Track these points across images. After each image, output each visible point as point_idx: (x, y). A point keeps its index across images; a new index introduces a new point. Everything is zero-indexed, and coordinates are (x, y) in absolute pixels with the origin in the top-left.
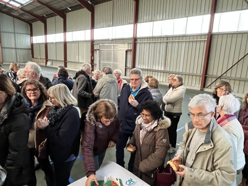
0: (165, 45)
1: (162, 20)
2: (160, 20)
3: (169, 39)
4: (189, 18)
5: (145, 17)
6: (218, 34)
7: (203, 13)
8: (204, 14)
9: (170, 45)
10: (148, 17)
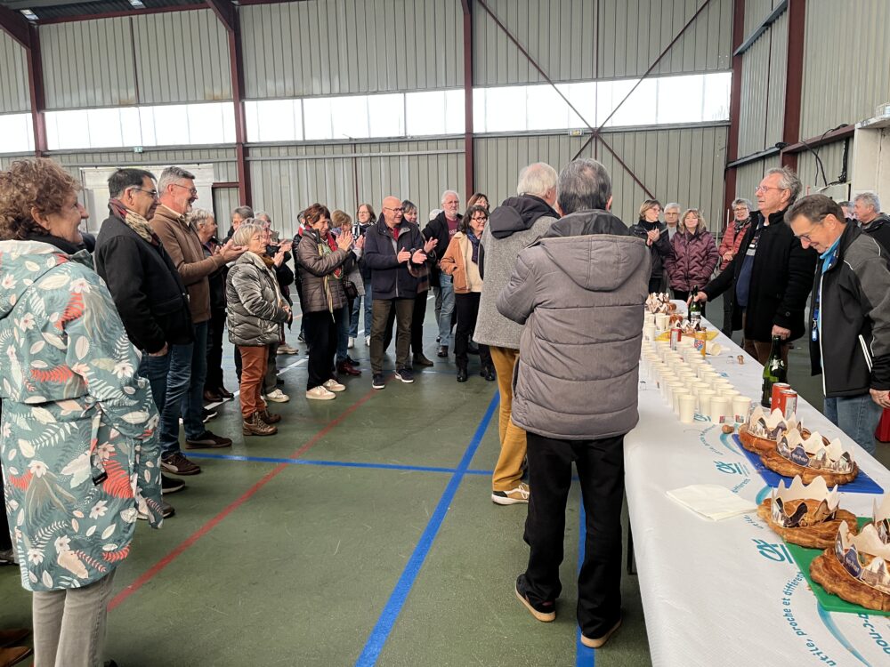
0: (348, 165)
1: (331, 95)
2: (322, 95)
3: (358, 148)
4: (407, 94)
5: (270, 84)
6: (487, 137)
7: (444, 85)
8: (446, 88)
9: (363, 166)
10: (280, 84)
